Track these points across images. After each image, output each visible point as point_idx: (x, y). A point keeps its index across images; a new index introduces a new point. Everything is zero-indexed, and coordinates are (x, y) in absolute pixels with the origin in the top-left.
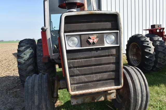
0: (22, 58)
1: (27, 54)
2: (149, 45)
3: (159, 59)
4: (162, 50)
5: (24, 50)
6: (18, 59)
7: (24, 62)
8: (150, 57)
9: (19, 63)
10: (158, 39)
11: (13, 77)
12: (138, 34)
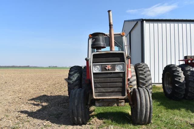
0: (71, 80)
1: (75, 77)
2: (179, 75)
3: (190, 88)
4: (192, 80)
5: (73, 74)
6: (69, 81)
7: (72, 82)
8: (180, 85)
9: (69, 84)
10: (190, 69)
11: (63, 96)
12: (170, 64)
